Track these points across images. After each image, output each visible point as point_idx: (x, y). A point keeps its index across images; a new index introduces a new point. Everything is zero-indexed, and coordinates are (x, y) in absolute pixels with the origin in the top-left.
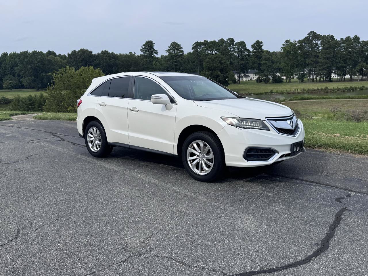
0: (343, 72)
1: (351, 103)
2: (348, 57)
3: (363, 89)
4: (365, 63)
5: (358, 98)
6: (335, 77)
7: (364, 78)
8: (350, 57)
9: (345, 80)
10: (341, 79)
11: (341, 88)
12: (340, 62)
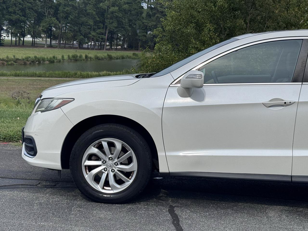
0: (20, 31)
1: (40, 85)
2: (28, 4)
3: (54, 61)
4: (55, 19)
5: (48, 77)
6: (6, 38)
7: (54, 42)
8: (30, 5)
9: (23, 45)
10: (18, 42)
11: (20, 58)
12: (15, 13)
